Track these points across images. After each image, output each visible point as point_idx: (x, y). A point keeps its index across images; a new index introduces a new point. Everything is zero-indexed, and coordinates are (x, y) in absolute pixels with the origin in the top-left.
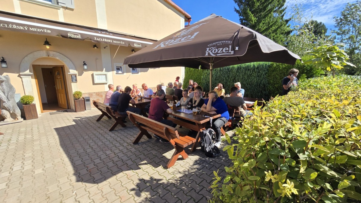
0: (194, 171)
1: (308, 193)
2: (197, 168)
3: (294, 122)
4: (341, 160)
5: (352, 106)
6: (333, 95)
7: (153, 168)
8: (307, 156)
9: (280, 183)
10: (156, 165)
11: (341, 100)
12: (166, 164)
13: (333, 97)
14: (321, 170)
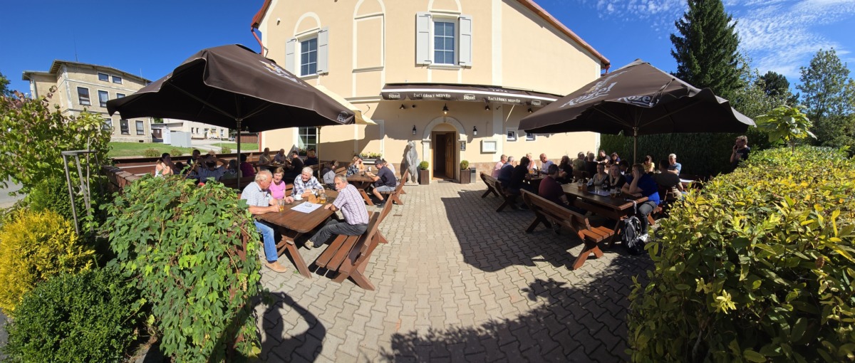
0: (612, 273)
1: (750, 306)
2: (616, 270)
3: (737, 212)
4: (793, 263)
5: (811, 190)
6: (790, 174)
7: (553, 267)
8: (749, 259)
9: (714, 294)
10: (557, 264)
11: (800, 181)
12: (571, 263)
13: (791, 177)
14: (768, 276)
